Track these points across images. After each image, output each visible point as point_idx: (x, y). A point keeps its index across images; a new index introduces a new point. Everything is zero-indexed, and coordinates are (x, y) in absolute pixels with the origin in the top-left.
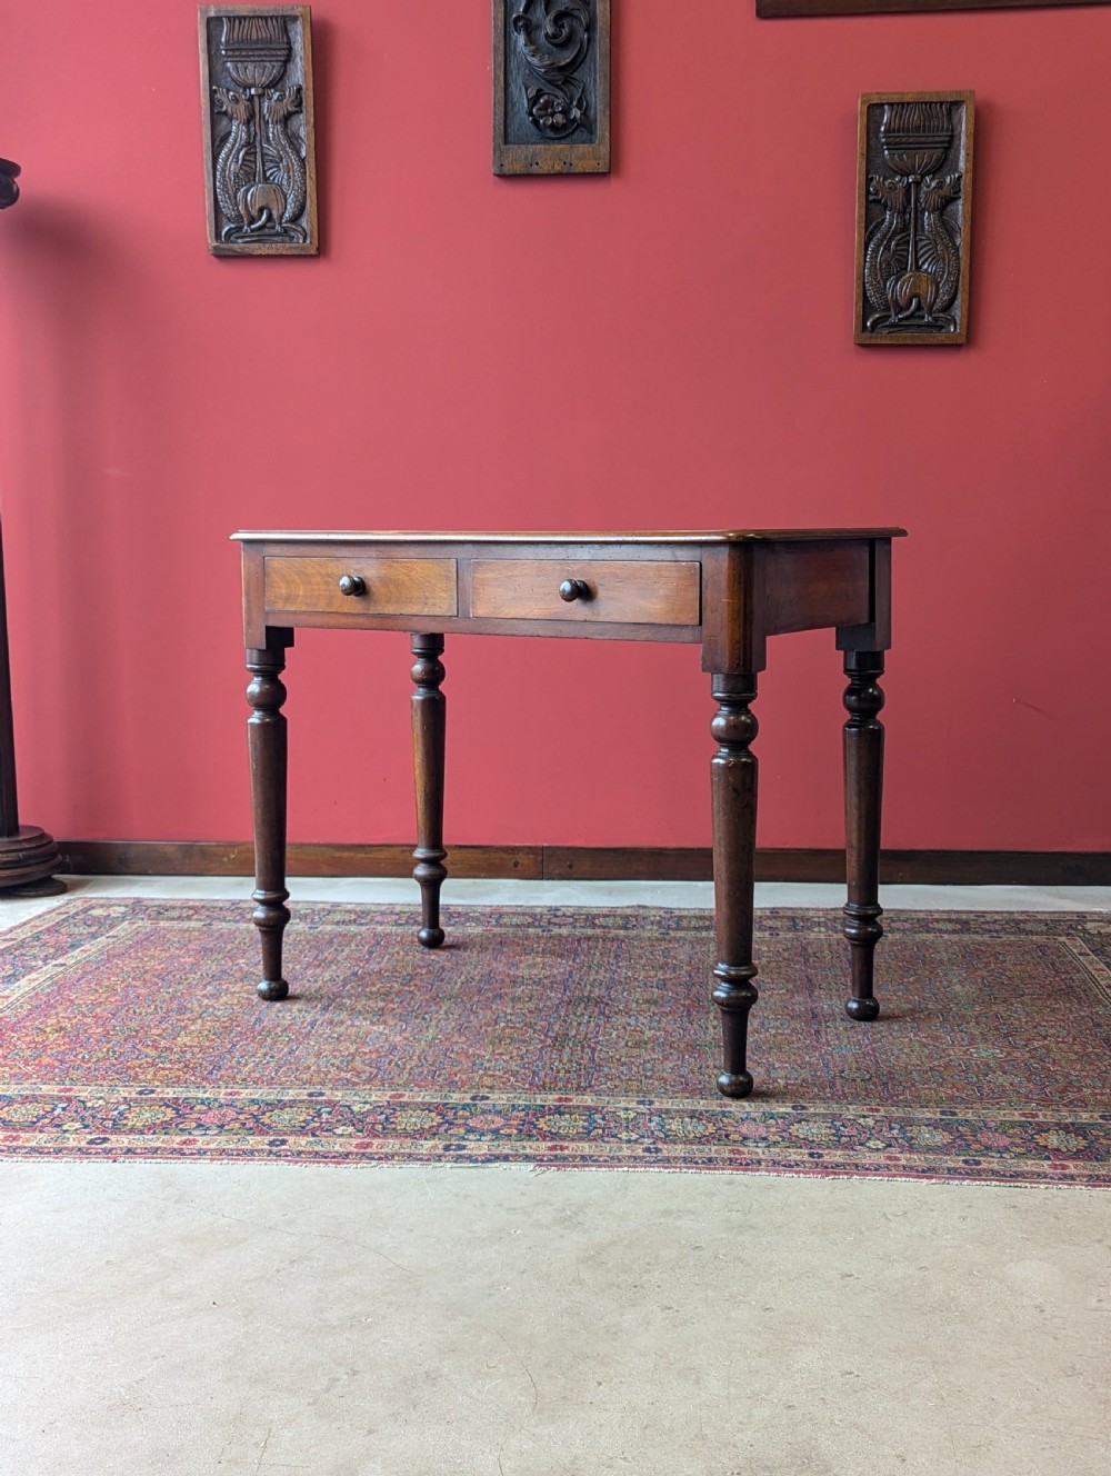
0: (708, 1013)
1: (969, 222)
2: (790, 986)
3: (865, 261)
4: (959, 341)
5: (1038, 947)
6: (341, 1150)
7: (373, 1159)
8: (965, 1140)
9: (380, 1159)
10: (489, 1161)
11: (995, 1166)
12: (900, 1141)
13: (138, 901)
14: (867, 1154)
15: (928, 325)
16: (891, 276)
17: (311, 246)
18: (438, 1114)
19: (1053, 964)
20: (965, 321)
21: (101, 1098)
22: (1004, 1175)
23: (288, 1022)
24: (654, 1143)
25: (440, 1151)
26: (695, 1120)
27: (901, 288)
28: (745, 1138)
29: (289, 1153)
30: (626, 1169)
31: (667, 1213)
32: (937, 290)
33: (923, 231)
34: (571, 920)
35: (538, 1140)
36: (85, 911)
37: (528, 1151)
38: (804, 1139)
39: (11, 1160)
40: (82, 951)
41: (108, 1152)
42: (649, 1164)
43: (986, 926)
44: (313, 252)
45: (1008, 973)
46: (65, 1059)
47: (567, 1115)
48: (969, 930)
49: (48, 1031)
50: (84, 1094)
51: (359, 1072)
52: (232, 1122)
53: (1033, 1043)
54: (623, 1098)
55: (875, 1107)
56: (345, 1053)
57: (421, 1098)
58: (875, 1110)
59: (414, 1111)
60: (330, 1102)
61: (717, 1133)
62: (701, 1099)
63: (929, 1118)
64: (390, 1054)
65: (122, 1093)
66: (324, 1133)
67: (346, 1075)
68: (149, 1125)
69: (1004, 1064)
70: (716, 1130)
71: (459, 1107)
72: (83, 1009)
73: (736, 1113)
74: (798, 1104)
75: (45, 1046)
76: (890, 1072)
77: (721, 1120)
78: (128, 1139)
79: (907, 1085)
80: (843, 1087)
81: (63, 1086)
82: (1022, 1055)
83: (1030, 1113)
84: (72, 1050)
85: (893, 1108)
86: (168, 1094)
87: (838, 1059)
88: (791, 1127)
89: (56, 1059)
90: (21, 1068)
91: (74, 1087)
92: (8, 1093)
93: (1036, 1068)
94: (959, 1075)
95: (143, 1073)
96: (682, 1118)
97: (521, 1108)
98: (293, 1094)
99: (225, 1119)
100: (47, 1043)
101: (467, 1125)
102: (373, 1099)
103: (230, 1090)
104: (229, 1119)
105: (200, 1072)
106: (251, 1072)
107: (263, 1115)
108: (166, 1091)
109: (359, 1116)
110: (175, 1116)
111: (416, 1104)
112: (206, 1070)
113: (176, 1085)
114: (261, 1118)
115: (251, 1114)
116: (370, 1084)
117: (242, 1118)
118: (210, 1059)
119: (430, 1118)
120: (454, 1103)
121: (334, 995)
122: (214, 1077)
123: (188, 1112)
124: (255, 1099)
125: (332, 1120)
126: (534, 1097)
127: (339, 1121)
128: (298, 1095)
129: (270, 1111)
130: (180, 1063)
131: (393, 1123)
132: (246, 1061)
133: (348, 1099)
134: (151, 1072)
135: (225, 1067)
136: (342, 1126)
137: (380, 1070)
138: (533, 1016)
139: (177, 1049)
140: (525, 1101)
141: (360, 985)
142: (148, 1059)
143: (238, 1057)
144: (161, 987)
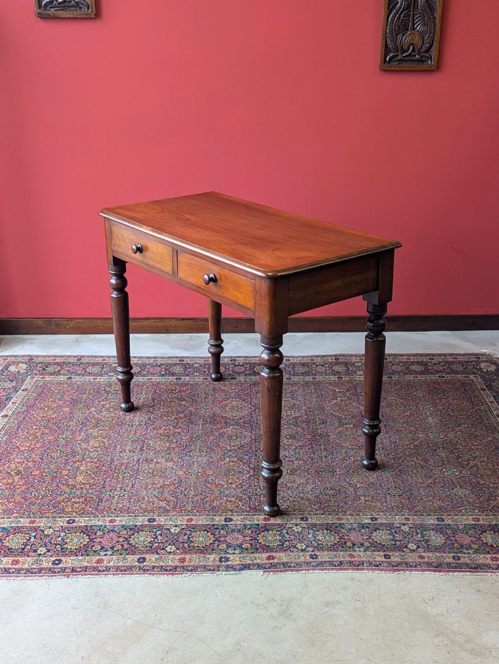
0: (320, 445)
1: (442, 4)
2: (354, 421)
3: (387, 25)
4: (433, 68)
5: (462, 384)
6: (173, 564)
7: (188, 571)
8: (451, 540)
9: (191, 570)
10: (241, 569)
11: (467, 561)
12: (423, 543)
13: (31, 358)
14: (410, 554)
15: (418, 60)
16: (400, 33)
17: (91, 12)
18: (212, 534)
19: (470, 398)
20: (436, 58)
21: (50, 527)
22: (472, 568)
23: (126, 461)
24: (313, 551)
25: (218, 563)
26: (329, 531)
27: (406, 39)
28: (354, 545)
29: (149, 568)
30: (304, 572)
31: (328, 604)
32: (423, 41)
33: (418, 9)
34: (243, 369)
35: (261, 552)
36: (7, 367)
37: (258, 561)
38: (380, 544)
39: (19, 579)
40: (13, 403)
41: (63, 570)
42: (315, 567)
43: (435, 368)
44: (93, 17)
45: (451, 407)
46: (27, 497)
47: (271, 532)
48: (428, 371)
49: (13, 474)
50: (42, 524)
51: (168, 502)
52: (117, 544)
53: (470, 463)
54: (294, 516)
55: (407, 517)
56: (158, 486)
57: (202, 520)
58: (408, 519)
59: (200, 531)
60: (160, 527)
61: (340, 541)
62: (329, 515)
63: (432, 524)
64: (180, 486)
65: (59, 522)
66: (162, 551)
67: (163, 504)
68: (78, 549)
69: (460, 480)
70: (340, 539)
71: (220, 527)
72: (26, 455)
73: (346, 525)
74: (373, 517)
75: (14, 486)
76: (410, 489)
77: (341, 531)
78: (70, 559)
79: (419, 498)
80: (391, 501)
81: (30, 519)
82: (467, 472)
83: (476, 518)
84: (28, 489)
85: (416, 517)
86: (82, 523)
87: (385, 479)
88: (373, 535)
89: (22, 497)
90: (6, 505)
91: (36, 519)
92: (5, 526)
93: (474, 483)
94: (441, 490)
95: (66, 506)
96: (323, 530)
97: (248, 527)
98: (141, 520)
99: (113, 542)
100: (15, 484)
101: (227, 541)
102: (179, 523)
103: (110, 518)
104: (115, 542)
105: (93, 504)
106: (118, 503)
107: (130, 538)
108: (80, 520)
109: (175, 537)
110: (89, 540)
111: (199, 526)
112: (96, 502)
113: (84, 515)
114: (130, 541)
115: (124, 538)
116: (176, 511)
117: (121, 541)
118: (96, 493)
119: (208, 537)
120: (217, 524)
121: (144, 438)
122: (101, 508)
123: (94, 537)
124: (123, 525)
125: (163, 541)
126: (253, 518)
127: (167, 541)
128: (143, 521)
129: (133, 534)
130: (82, 497)
131: (192, 542)
132: (113, 495)
133: (167, 524)
134: (70, 505)
135: (104, 500)
136: (169, 545)
137: (178, 499)
138: (241, 451)
139: (78, 487)
140: (249, 521)
141: (154, 428)
142: (66, 495)
143: (109, 491)
144: (59, 434)
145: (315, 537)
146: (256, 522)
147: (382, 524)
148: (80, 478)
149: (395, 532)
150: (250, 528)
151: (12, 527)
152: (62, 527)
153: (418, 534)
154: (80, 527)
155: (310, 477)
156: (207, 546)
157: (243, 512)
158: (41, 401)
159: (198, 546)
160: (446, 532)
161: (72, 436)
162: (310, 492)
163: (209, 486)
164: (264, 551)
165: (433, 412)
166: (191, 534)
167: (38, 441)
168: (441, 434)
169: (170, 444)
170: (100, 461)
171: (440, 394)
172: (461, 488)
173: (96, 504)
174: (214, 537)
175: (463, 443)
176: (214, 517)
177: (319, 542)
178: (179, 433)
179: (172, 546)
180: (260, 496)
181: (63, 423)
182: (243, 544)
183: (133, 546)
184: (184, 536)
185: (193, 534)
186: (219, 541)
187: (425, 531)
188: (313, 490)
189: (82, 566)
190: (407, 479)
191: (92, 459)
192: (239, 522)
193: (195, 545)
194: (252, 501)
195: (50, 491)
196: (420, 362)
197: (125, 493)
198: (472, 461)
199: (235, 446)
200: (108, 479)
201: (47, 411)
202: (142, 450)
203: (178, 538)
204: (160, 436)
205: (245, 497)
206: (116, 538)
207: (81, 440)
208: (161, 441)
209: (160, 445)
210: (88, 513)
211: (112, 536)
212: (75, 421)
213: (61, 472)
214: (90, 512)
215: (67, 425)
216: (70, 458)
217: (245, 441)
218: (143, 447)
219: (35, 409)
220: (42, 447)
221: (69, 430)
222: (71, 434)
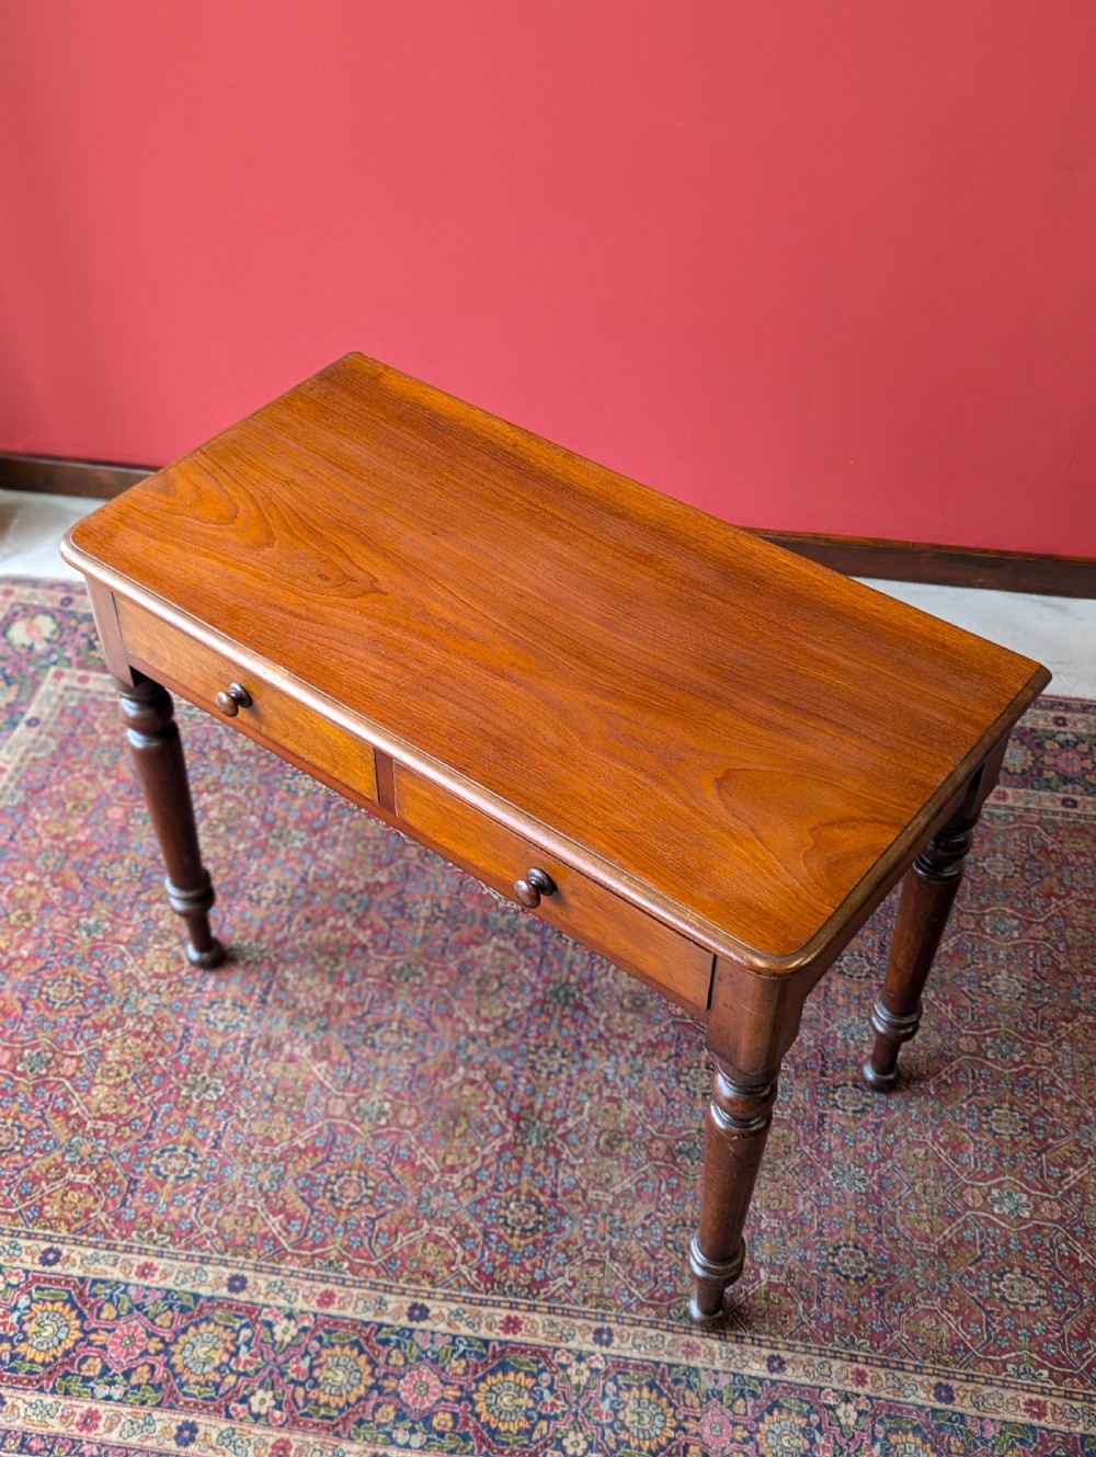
13: (68, 594)
18: (369, 1361)
23: (219, 1042)
26: (654, 1396)
35: (473, 1452)
36: (8, 623)
43: (1062, 761)
45: (1069, 932)
47: (511, 1376)
48: (1040, 773)
51: (290, 1217)
52: (141, 1361)
53: (1068, 1175)
54: (579, 1322)
55: (861, 1367)
56: (277, 1151)
57: (353, 1305)
58: (860, 1378)
59: (343, 1346)
60: (251, 1310)
61: (675, 1439)
62: (667, 1330)
63: (921, 1407)
64: (327, 1159)
65: (24, 1256)
66: (240, 1407)
67: (274, 1223)
68: (50, 1364)
69: (1027, 1242)
70: (676, 1430)
71: (394, 1337)
73: (703, 1374)
74: (775, 1353)
76: (891, 1257)
77: (684, 1397)
78: (24, 1402)
79: (906, 1301)
80: (832, 1299)
82: (1052, 1210)
83: (1038, 1403)
85: (882, 1372)
86: (74, 1265)
87: (836, 1208)
88: (761, 1425)
93: (1062, 1258)
94: (970, 1274)
95: (49, 1196)
96: (640, 1388)
97: (462, 1348)
98: (211, 1281)
99: (133, 1354)
101: (398, 1396)
102: (300, 1305)
103: (143, 1259)
104: (138, 1351)
105: (113, 1198)
106: (170, 1204)
107: (176, 1342)
108: (73, 1255)
109: (280, 1359)
110: (79, 1335)
111: (346, 1325)
112: (119, 1192)
113: (84, 1237)
114: (173, 1353)
115: (162, 1340)
116: (300, 1256)
117: (152, 1351)
118: (126, 1157)
119: (358, 1371)
120: (388, 1326)
121: (276, 955)
122: (129, 1214)
123: (94, 1325)
124: (168, 1291)
125: (250, 1369)
126: (479, 1315)
127: (257, 1371)
128: (217, 1284)
129: (185, 1331)
130: (92, 1167)
131: (316, 1384)
132: (166, 1169)
133: (272, 1303)
134: (58, 1195)
135: (141, 1185)
136: (260, 1387)
137: (313, 1211)
138: (499, 1045)
139: (89, 1125)
140: (468, 1324)
141: (308, 920)
142: (57, 1154)
143: (157, 1152)
144: (81, 911)
145: (616, 1412)
146: (484, 1333)
147: (791, 1387)
148: (99, 1092)
149: (819, 1428)
150: (463, 1355)
152: (26, 1272)
153: (874, 1439)
154: (67, 1280)
155: (650, 1172)
156: (348, 1404)
157: (460, 1285)
158: (64, 773)
159: (327, 1405)
160: (949, 1443)
161: (112, 921)
162: (639, 1233)
163: (396, 1170)
164: (480, 1448)
165: (1015, 947)
166: (318, 1354)
167: (29, 931)
168: (1018, 1045)
169: (335, 991)
170: (159, 1035)
171: (1049, 874)
172: (1023, 1273)
173: (119, 1199)
174: (372, 1374)
175: (1067, 1088)
176: (387, 1297)
177: (624, 1436)
178: (364, 948)
179: (266, 1390)
180: (513, 1229)
181: (99, 868)
182: (436, 1413)
183: (176, 1376)
184: (303, 1357)
185: (325, 1352)
186: (380, 1390)
187: (896, 1431)
188: (648, 1223)
189: (44, 1431)
190: (893, 1214)
191: (140, 1020)
192: (442, 1327)
193: (323, 1399)
194: (490, 1248)
195: (24, 1133)
196: (1025, 734)
197: (194, 1166)
198: (1076, 1167)
199: (486, 1021)
200: (164, 1107)
201: (70, 815)
202: (263, 1002)
203: (287, 1362)
204: (316, 954)
205: (475, 1227)
206: (144, 1336)
207: (127, 944)
208: (313, 977)
209: (310, 988)
210: (96, 1231)
211: (136, 1328)
212: (127, 862)
213: (59, 1065)
214: (100, 1228)
215: (106, 878)
216: (91, 1011)
217: (518, 1005)
218: (266, 992)
219: (44, 802)
220: (33, 957)
221: (108, 898)
222: (110, 916)
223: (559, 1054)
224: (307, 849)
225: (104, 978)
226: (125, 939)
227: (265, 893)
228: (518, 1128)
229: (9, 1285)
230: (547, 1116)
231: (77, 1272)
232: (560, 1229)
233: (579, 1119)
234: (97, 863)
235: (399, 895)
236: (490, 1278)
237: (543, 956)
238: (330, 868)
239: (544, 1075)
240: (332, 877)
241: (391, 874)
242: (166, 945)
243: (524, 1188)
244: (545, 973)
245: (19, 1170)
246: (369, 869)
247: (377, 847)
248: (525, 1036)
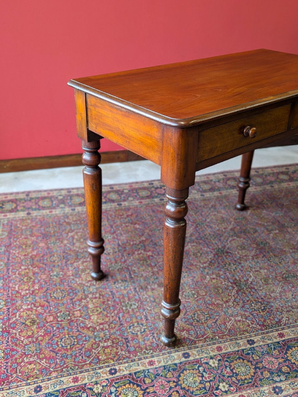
18: (248, 361)
46: (55, 349)
47: (294, 349)
49: (29, 324)
50: (86, 381)
51: (188, 331)
52: (171, 391)
59: (236, 360)
60: (197, 362)
64: (187, 311)
65: (102, 375)
66: (218, 391)
67: (185, 334)
71: (249, 352)
72: (30, 299)
75: (37, 339)
81: (72, 377)
84: (51, 339)
86: (124, 371)
89: (51, 350)
90: (39, 363)
91: (78, 376)
92: (51, 390)
95: (98, 353)
97: (273, 347)
98: (177, 358)
99: (167, 390)
100: (36, 336)
101: (266, 368)
102: (212, 354)
103: (148, 360)
104: (168, 388)
105: (122, 346)
106: (144, 341)
107: (179, 380)
108: (121, 368)
109: (219, 371)
110: (142, 392)
111: (231, 354)
112: (124, 344)
113: (121, 361)
114: (181, 384)
115: (174, 382)
116: (201, 340)
117: (173, 386)
118: (118, 333)
119: (247, 365)
120: (245, 349)
121: (126, 265)
122: (132, 349)
123: (146, 387)
124: (164, 366)
125: (211, 378)
126: (269, 336)
127: (214, 378)
128: (179, 358)
129: (180, 376)
130: (108, 340)
131: (237, 375)
132: (135, 331)
133: (202, 357)
134: (102, 351)
135: (130, 339)
136: (219, 382)
137: (194, 327)
138: (213, 267)
139: (98, 328)
140: (269, 340)
141: (129, 254)
142: (92, 340)
143: (128, 328)
144: (49, 271)
146: (275, 340)
148: (94, 318)
151: (57, 391)
152: (107, 379)
154: (125, 376)
155: (283, 285)
156: (252, 376)
157: (257, 330)
158: (15, 239)
159: (246, 379)
161: (63, 272)
162: (294, 300)
163: (210, 307)
166: (230, 365)
167: (34, 282)
169: (152, 269)
170: (103, 296)
173: (125, 345)
174: (252, 365)
176: (238, 341)
178: (152, 256)
179: (222, 383)
180: (259, 310)
181: (47, 259)
182: (281, 368)
183: (188, 391)
184: (226, 368)
185: (232, 364)
186: (258, 368)
188: (294, 297)
191: (93, 294)
192: (261, 343)
193: (243, 378)
194: (256, 318)
195: (75, 338)
196: (282, 172)
197: (144, 327)
199: (205, 263)
200: (121, 315)
201: (25, 249)
202: (132, 277)
203: (222, 372)
204: (139, 261)
205: (247, 314)
206: (166, 383)
207: (72, 275)
208: (142, 267)
209: (143, 270)
210: (124, 358)
211: (162, 382)
212: (56, 256)
213: (73, 314)
214: (124, 356)
215: (51, 261)
216: (74, 297)
217: (210, 257)
218: (130, 274)
219: (14, 248)
220: (41, 288)
221: (56, 266)
222: (61, 270)
223: (232, 265)
224: (114, 238)
225: (71, 287)
226: (71, 275)
227: (109, 252)
228: (237, 286)
229: (103, 386)
230: (242, 280)
231: (126, 373)
232: (272, 306)
233: (252, 278)
234: (45, 258)
235: (152, 241)
236: (264, 326)
237: (207, 244)
238: (125, 241)
239: (232, 271)
240: (127, 242)
241: (145, 237)
242: (87, 272)
243: (252, 299)
244: (211, 247)
245: (81, 349)
246: (138, 238)
247: (135, 232)
248: (219, 263)
